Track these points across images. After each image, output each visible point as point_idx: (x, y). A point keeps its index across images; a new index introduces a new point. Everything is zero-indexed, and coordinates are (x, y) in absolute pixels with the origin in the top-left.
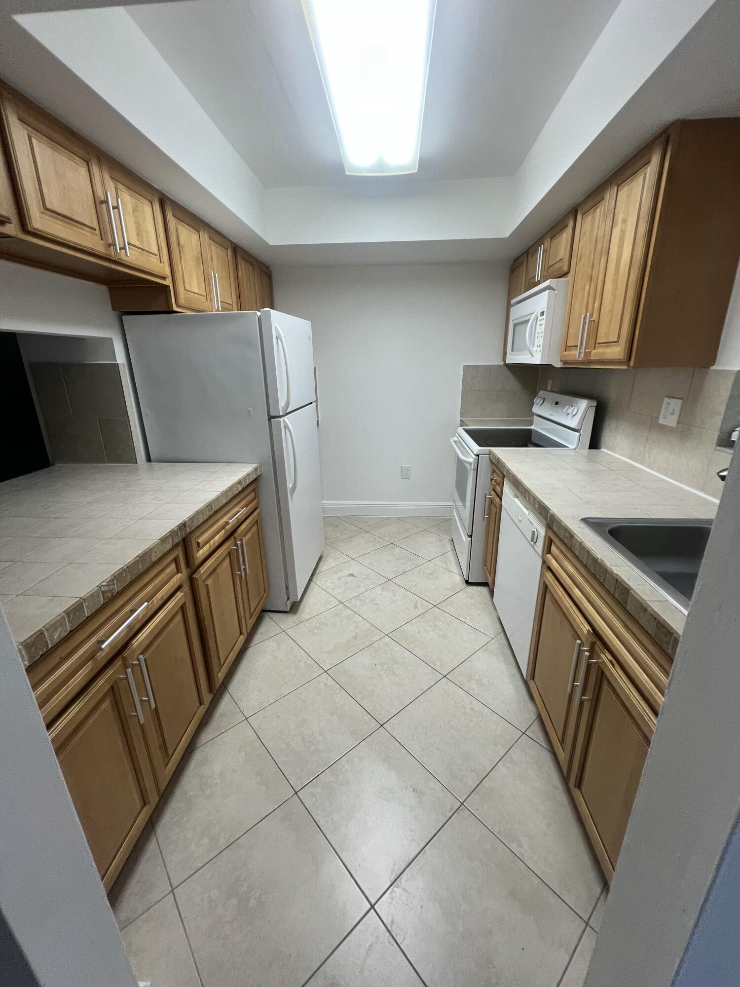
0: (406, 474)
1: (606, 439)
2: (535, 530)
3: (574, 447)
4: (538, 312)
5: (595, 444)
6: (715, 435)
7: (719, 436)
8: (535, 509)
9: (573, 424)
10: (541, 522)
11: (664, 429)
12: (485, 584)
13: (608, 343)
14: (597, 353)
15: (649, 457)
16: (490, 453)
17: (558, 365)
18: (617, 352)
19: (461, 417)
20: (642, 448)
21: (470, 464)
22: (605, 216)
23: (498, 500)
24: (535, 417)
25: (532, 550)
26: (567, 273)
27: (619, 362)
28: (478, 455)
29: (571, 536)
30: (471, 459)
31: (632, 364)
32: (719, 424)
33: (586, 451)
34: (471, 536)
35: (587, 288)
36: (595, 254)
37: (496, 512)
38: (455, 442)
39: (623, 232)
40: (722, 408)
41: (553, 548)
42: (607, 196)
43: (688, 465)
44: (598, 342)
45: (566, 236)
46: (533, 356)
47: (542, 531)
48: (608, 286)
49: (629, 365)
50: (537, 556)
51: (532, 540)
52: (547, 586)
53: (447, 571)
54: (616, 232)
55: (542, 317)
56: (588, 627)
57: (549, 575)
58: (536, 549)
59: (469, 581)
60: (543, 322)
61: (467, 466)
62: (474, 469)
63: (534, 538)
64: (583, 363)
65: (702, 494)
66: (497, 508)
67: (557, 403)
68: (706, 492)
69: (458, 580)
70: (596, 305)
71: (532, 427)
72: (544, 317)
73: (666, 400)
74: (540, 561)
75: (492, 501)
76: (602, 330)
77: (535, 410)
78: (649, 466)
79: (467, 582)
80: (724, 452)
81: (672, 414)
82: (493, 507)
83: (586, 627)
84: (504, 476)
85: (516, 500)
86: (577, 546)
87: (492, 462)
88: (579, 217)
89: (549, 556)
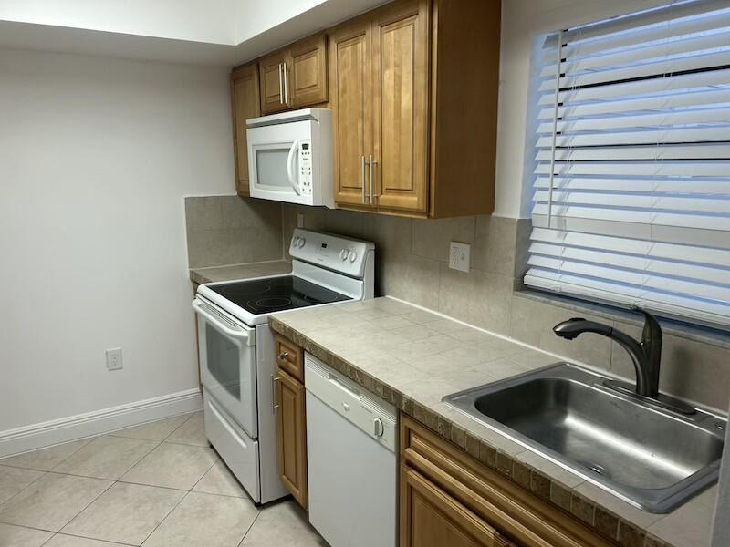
0: (114, 362)
1: (390, 285)
2: (377, 419)
3: (360, 297)
4: (298, 144)
5: (379, 292)
6: (511, 280)
7: (514, 281)
8: (377, 394)
9: (355, 271)
10: (387, 409)
11: (456, 274)
12: (288, 498)
13: (400, 191)
14: (386, 199)
15: (445, 304)
16: (270, 320)
17: (332, 206)
18: (413, 200)
19: (190, 267)
20: (435, 295)
21: (243, 339)
22: (370, 54)
23: (295, 383)
24: (294, 261)
25: (377, 445)
26: (327, 102)
27: (417, 212)
28: (254, 327)
29: (447, 424)
30: (245, 333)
31: (432, 214)
32: (512, 271)
33: (372, 301)
34: (257, 439)
35: (360, 125)
36: (363, 90)
37: (294, 400)
38: (199, 306)
39: (398, 78)
40: (512, 254)
41: (414, 439)
42: (369, 32)
43: (489, 310)
44: (385, 187)
45: (316, 60)
46: (298, 195)
47: (390, 421)
48: (389, 129)
49: (429, 216)
50: (388, 452)
51: (377, 433)
52: (411, 487)
53: (223, 498)
54: (389, 76)
55: (306, 151)
56: (493, 531)
57: (413, 474)
58: (384, 443)
59: (262, 503)
60: (310, 157)
61: (238, 342)
62: (251, 346)
63: (379, 430)
64: (369, 207)
65: (510, 340)
66: (295, 394)
67: (324, 246)
68: (513, 337)
69: (243, 505)
70: (377, 146)
71: (292, 274)
72: (310, 150)
73: (452, 243)
74: (393, 460)
75: (282, 385)
76: (389, 176)
77: (294, 252)
78: (448, 313)
79: (259, 506)
80: (521, 296)
81: (463, 258)
82: (286, 392)
83: (490, 532)
84: (303, 351)
85: (332, 381)
86: (460, 437)
87: (275, 333)
88: (333, 45)
89: (409, 450)
